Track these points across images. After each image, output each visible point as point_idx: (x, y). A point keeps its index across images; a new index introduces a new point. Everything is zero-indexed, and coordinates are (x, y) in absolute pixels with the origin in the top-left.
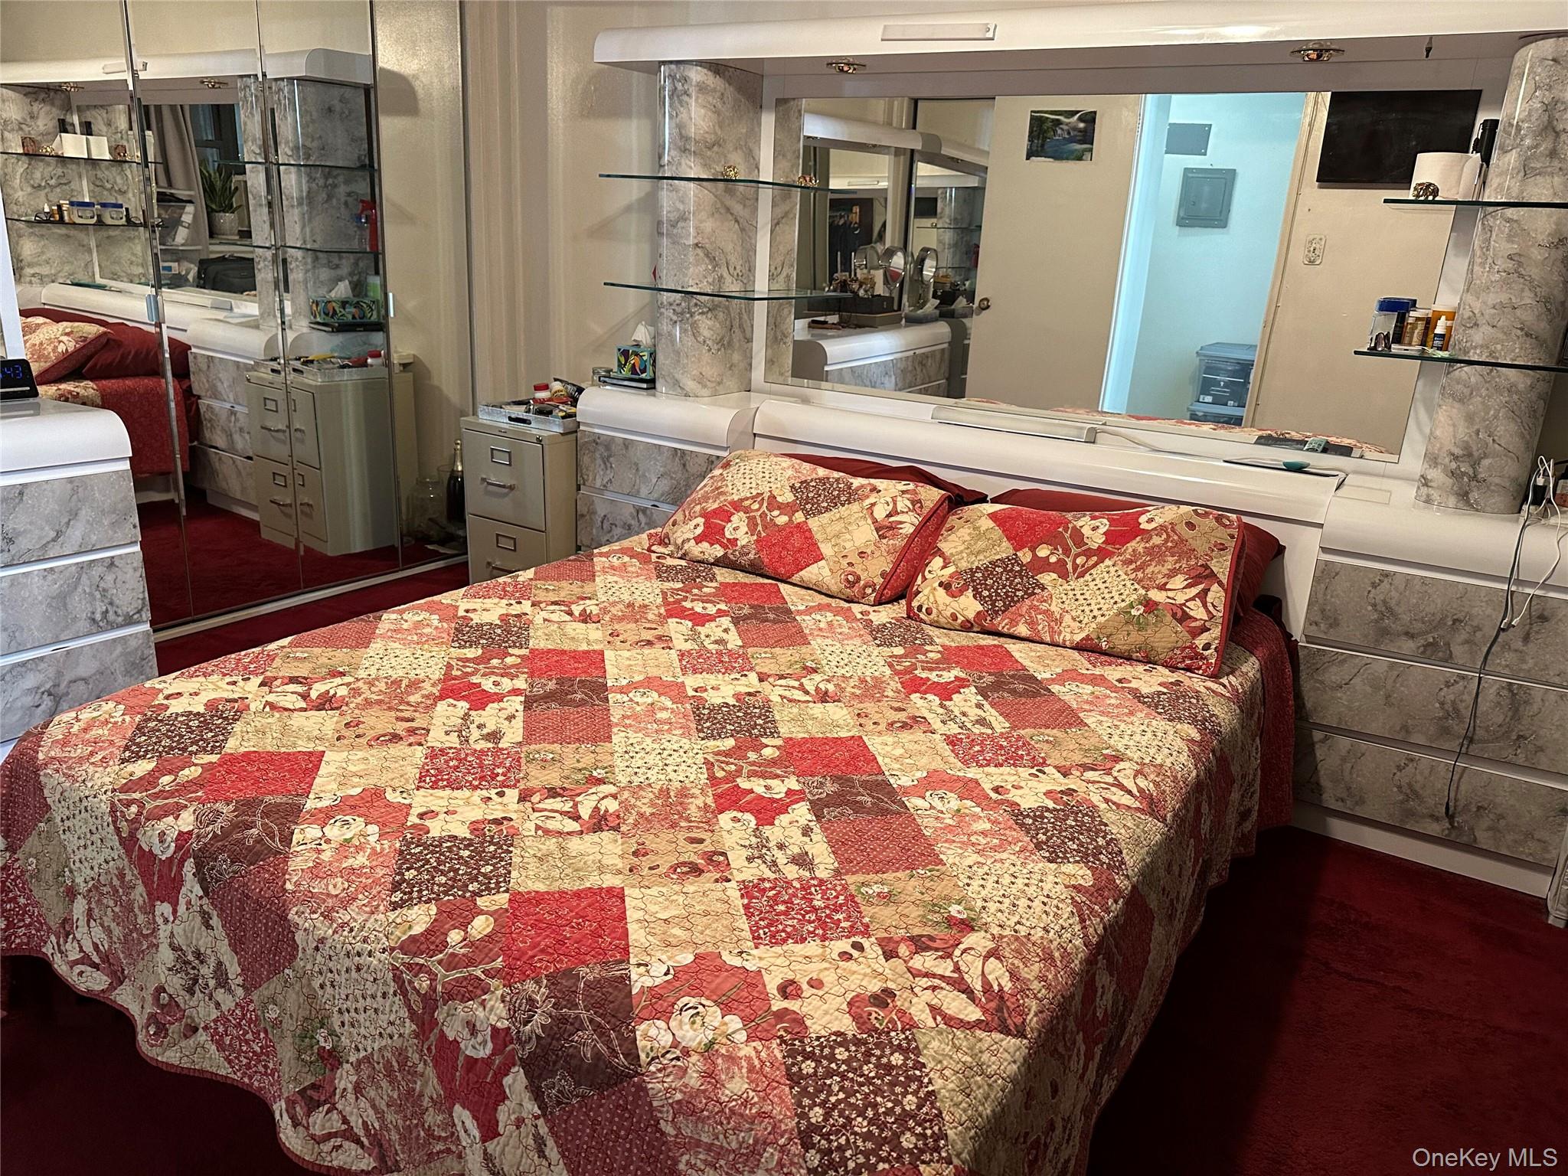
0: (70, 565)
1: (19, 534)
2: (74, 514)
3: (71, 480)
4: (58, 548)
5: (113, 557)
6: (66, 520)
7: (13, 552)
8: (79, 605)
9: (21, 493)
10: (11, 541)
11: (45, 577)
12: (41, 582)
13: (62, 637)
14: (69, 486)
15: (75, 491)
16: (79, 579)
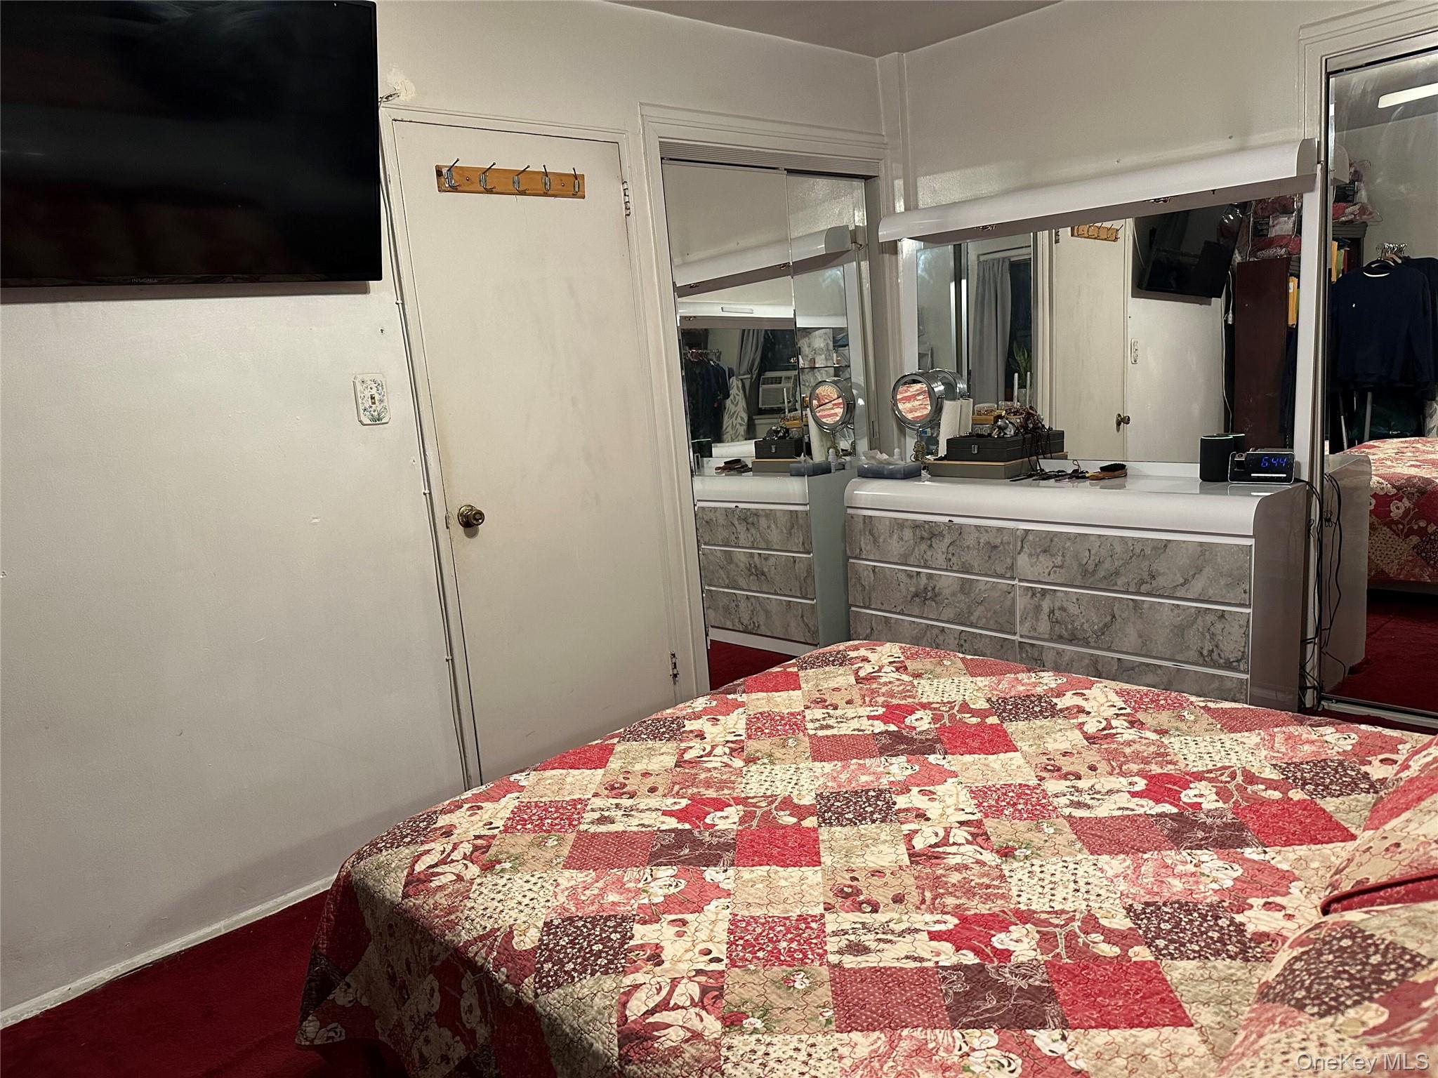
0: (1191, 607)
1: (1159, 574)
2: (1200, 570)
3: (1201, 544)
4: (1184, 591)
5: (1224, 611)
6: (1193, 573)
7: (1153, 586)
8: (1194, 640)
9: (1165, 546)
10: (1153, 577)
11: (1172, 610)
12: (1170, 612)
13: (1177, 657)
14: (1199, 549)
15: (1203, 553)
16: (1196, 619)
